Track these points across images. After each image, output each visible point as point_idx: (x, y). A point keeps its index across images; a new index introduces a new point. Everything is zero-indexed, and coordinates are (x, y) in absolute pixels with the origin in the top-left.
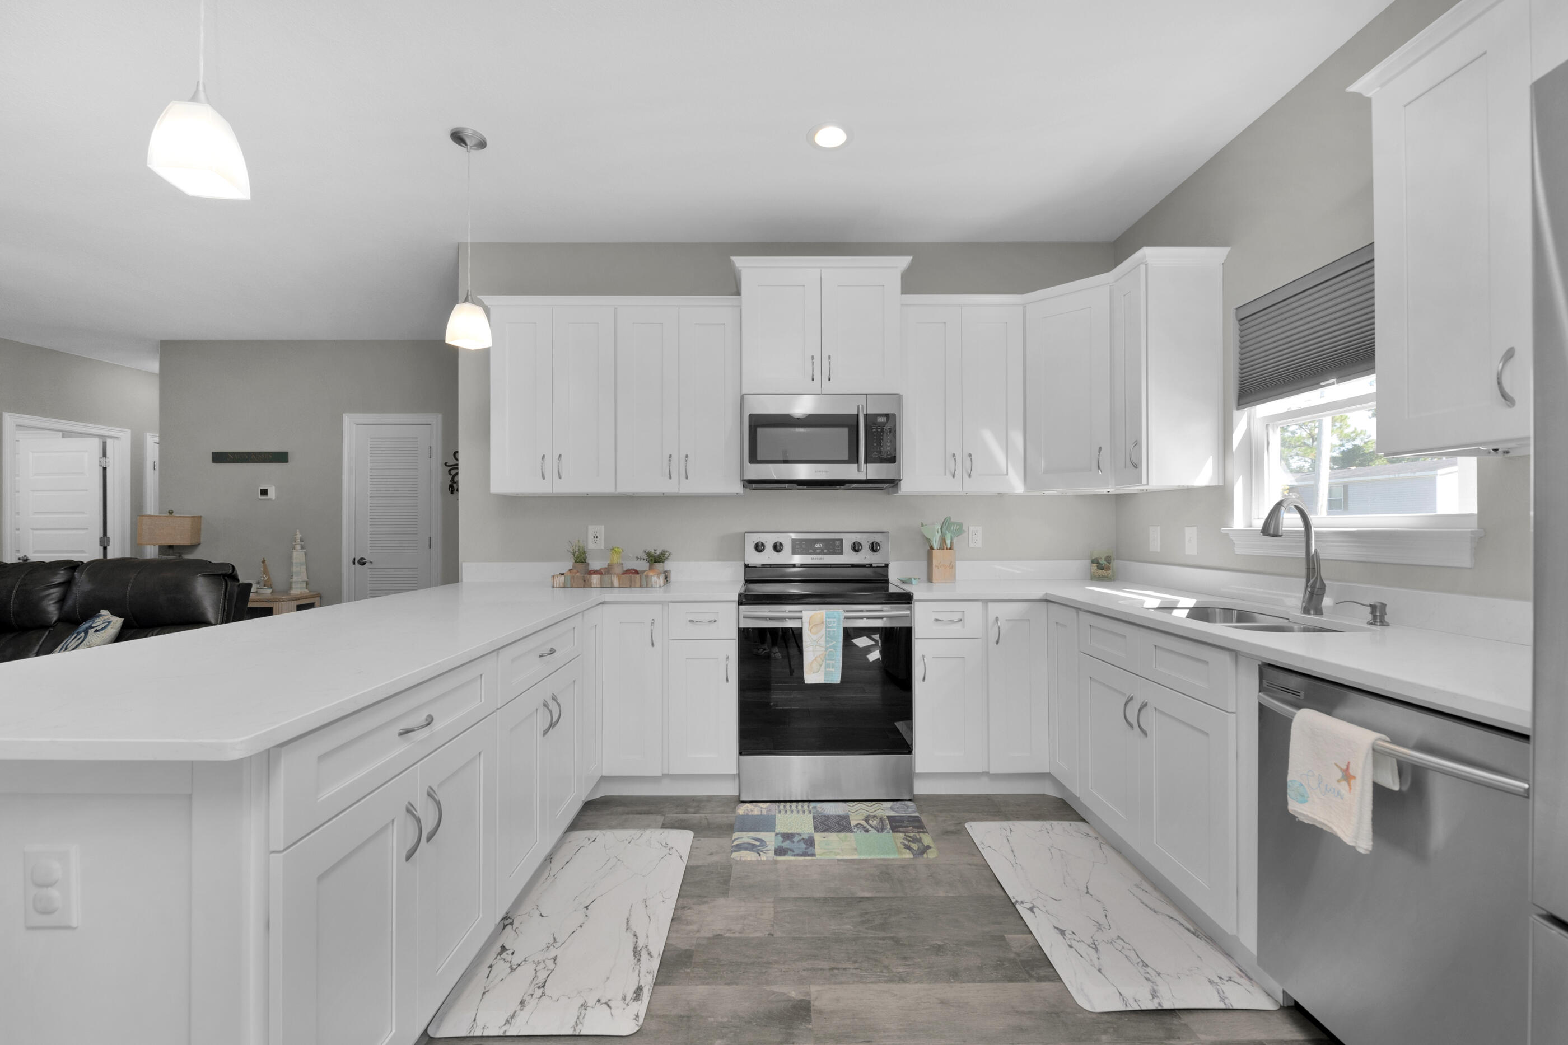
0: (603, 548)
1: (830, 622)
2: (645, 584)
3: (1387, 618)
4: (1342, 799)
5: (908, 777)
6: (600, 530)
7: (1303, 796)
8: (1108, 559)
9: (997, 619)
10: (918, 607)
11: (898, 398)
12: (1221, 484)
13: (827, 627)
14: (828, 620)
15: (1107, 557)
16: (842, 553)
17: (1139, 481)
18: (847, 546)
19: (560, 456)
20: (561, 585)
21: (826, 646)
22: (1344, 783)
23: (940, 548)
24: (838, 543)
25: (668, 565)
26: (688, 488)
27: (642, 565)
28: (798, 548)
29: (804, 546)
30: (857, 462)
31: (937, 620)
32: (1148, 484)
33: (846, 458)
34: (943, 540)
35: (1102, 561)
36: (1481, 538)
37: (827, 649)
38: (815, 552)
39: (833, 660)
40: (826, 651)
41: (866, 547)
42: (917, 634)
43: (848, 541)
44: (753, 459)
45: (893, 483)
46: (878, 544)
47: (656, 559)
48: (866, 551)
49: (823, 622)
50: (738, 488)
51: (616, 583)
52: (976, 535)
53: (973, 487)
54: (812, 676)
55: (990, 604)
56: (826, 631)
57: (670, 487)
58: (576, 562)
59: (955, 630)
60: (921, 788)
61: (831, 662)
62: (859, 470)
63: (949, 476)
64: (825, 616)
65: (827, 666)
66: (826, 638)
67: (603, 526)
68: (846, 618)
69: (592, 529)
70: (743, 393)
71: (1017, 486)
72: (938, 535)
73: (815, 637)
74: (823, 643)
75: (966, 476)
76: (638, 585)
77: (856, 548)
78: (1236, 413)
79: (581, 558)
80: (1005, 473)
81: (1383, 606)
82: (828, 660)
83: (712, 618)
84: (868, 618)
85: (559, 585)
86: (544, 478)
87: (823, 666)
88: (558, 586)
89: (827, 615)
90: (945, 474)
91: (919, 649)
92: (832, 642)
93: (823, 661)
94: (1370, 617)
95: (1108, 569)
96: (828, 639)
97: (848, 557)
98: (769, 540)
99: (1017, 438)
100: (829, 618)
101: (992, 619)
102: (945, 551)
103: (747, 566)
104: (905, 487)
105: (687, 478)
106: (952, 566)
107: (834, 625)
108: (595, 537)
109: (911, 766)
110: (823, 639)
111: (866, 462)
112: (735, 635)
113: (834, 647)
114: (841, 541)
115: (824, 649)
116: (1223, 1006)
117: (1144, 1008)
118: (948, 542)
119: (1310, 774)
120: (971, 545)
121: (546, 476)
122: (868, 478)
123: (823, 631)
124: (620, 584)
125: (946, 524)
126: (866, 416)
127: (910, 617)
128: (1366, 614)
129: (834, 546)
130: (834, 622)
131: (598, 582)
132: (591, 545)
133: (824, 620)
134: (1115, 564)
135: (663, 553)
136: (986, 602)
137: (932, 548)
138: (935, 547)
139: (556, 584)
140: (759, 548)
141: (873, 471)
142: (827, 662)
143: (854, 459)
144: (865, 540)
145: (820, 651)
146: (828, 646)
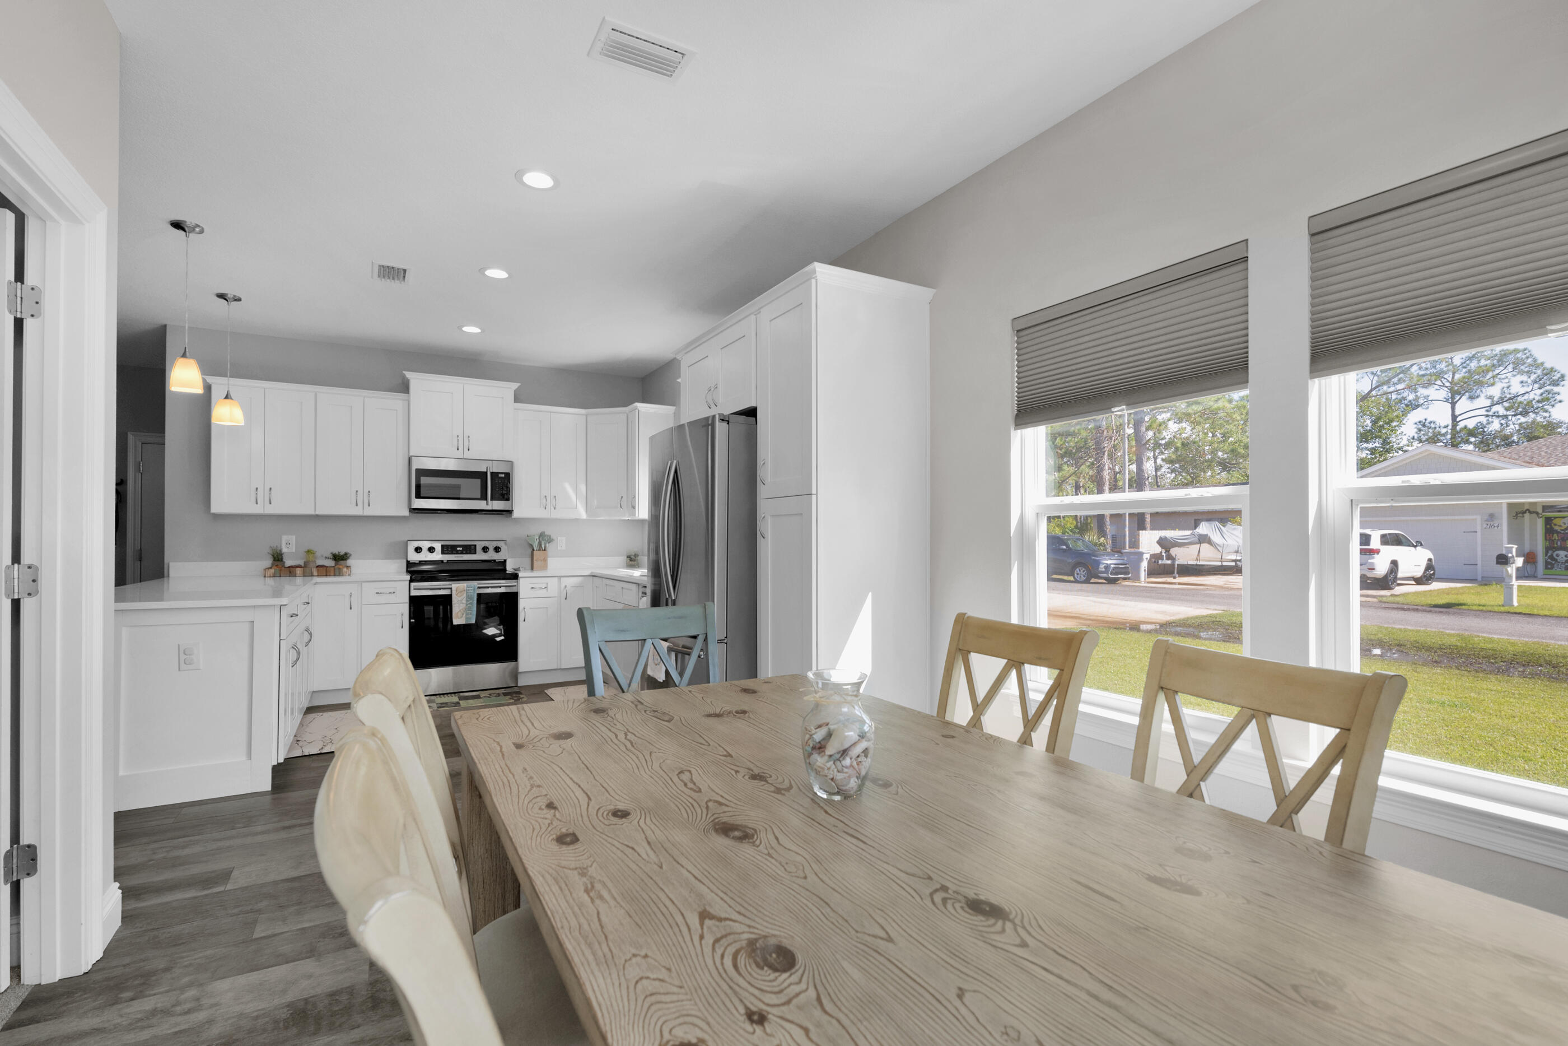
0: (294, 551)
1: (469, 591)
2: (338, 574)
5: (515, 675)
6: (293, 539)
8: (636, 555)
9: (566, 587)
10: (521, 581)
11: (511, 463)
13: (467, 593)
14: (468, 589)
16: (475, 553)
18: (479, 549)
19: (270, 489)
21: (466, 604)
23: (539, 550)
24: (473, 547)
25: (349, 562)
26: (368, 512)
28: (445, 551)
29: (449, 549)
30: (486, 499)
31: (533, 588)
32: (638, 516)
33: (479, 497)
34: (540, 544)
35: (632, 557)
38: (457, 552)
39: (471, 611)
41: (491, 549)
42: (521, 595)
43: (479, 547)
44: (418, 496)
45: (509, 512)
46: (499, 548)
47: (340, 558)
48: (491, 552)
49: (465, 591)
50: (406, 513)
52: (561, 543)
53: (556, 515)
54: (458, 620)
55: (562, 578)
56: (467, 595)
57: (357, 511)
58: (274, 560)
59: (542, 593)
60: (523, 682)
61: (469, 611)
62: (487, 504)
63: (543, 509)
64: (466, 587)
65: (467, 614)
67: (294, 537)
68: (479, 588)
69: (285, 538)
70: (411, 454)
71: (584, 515)
72: (537, 542)
73: (460, 599)
75: (552, 508)
76: (332, 574)
77: (485, 549)
79: (278, 558)
80: (576, 506)
83: (392, 591)
84: (492, 587)
86: (257, 503)
87: (464, 615)
90: (540, 508)
91: (522, 604)
92: (470, 601)
93: (464, 611)
95: (635, 561)
96: (468, 600)
97: (480, 556)
98: (425, 545)
99: (583, 488)
101: (563, 586)
102: (542, 551)
103: (408, 562)
104: (516, 514)
105: (369, 505)
106: (545, 560)
107: (472, 592)
108: (288, 544)
109: (517, 668)
110: (465, 600)
111: (492, 500)
112: (407, 600)
113: (471, 603)
114: (475, 546)
115: (465, 606)
118: (543, 546)
120: (559, 548)
121: (259, 502)
122: (493, 509)
123: (465, 595)
124: (319, 574)
125: (542, 535)
126: (492, 473)
127: (517, 586)
129: (470, 549)
130: (472, 590)
132: (285, 550)
133: (465, 589)
135: (346, 554)
136: (560, 577)
137: (533, 550)
138: (535, 549)
140: (418, 550)
141: (498, 505)
142: (467, 611)
143: (484, 497)
144: (491, 546)
145: (463, 606)
146: (468, 604)
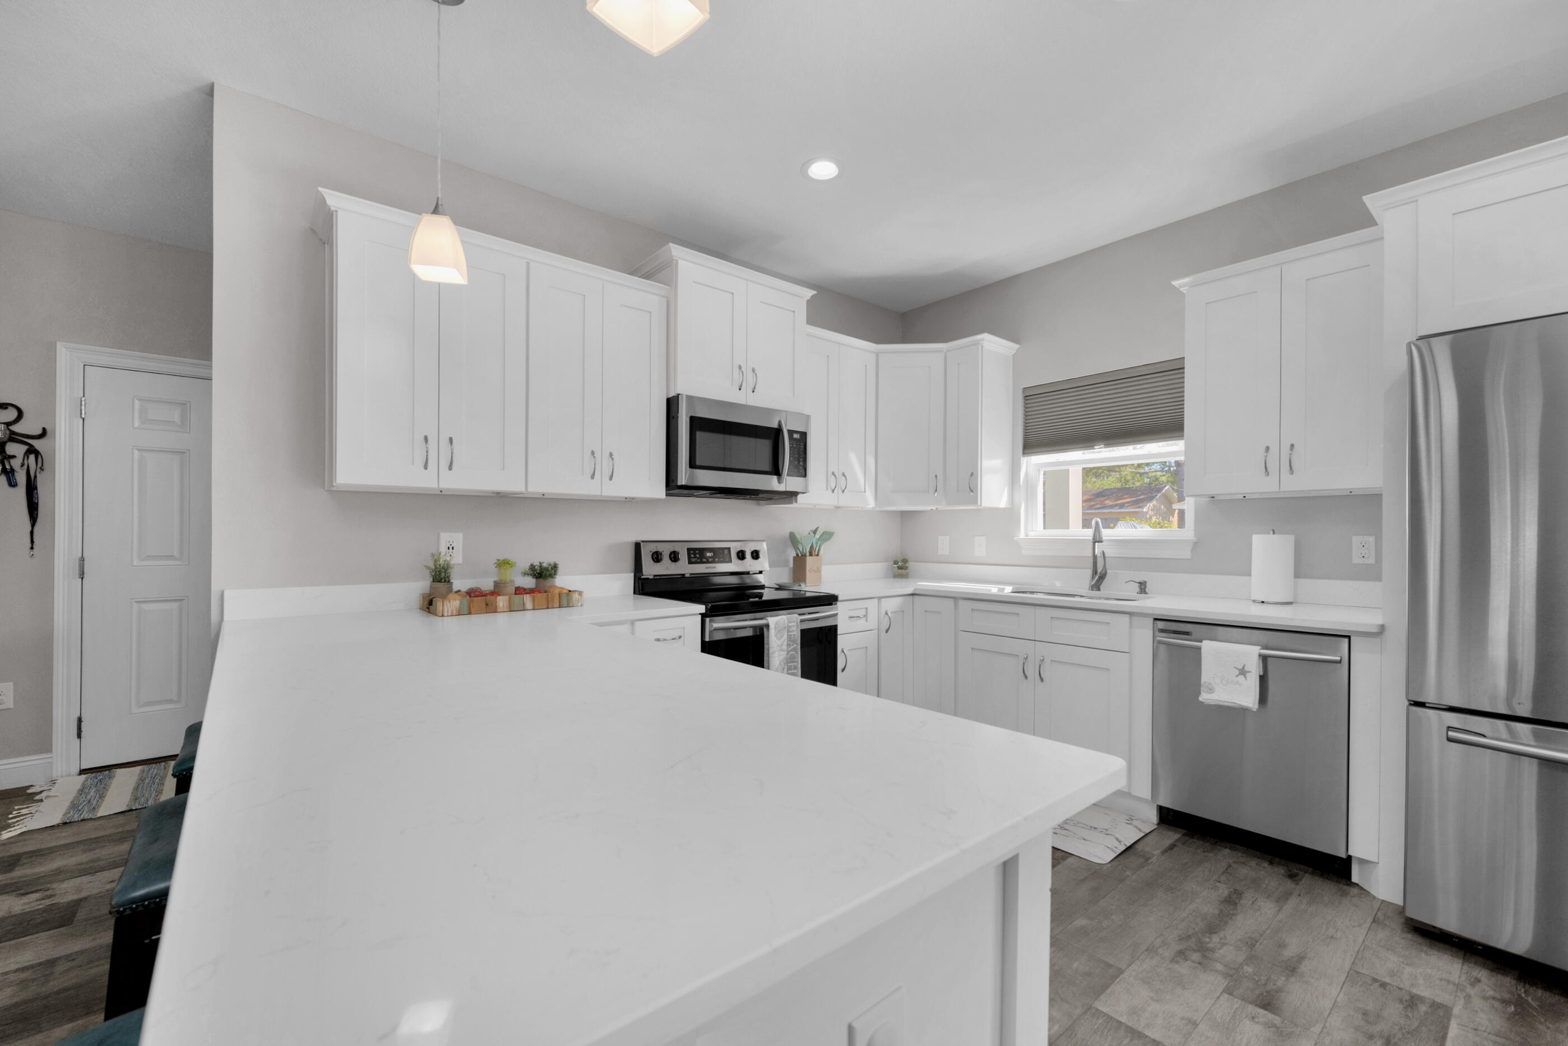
1: (790, 627)
3: (1147, 590)
4: (1240, 685)
6: (457, 539)
7: (1211, 690)
9: (886, 613)
10: (840, 606)
11: (808, 418)
12: (1011, 507)
13: (789, 631)
14: (789, 624)
15: (906, 559)
16: (730, 561)
17: (975, 501)
18: (733, 554)
19: (450, 439)
20: (454, 612)
21: (787, 649)
22: (1242, 677)
23: (811, 555)
24: (726, 551)
25: (561, 582)
26: (610, 489)
27: (529, 582)
28: (692, 558)
29: (698, 556)
30: (779, 474)
31: (851, 617)
32: (981, 505)
33: (769, 469)
35: (900, 563)
36: (1195, 543)
37: (788, 652)
38: (708, 561)
39: (795, 662)
40: (787, 654)
41: (748, 555)
42: (839, 630)
43: (736, 549)
44: (692, 464)
46: (758, 552)
48: (748, 559)
49: (785, 628)
50: (661, 493)
51: (529, 605)
53: (843, 501)
55: (882, 601)
56: (788, 635)
57: (593, 487)
58: (433, 581)
59: (862, 624)
61: (793, 664)
63: (830, 491)
64: (786, 621)
65: (789, 668)
66: (787, 642)
68: (802, 621)
69: (446, 537)
70: (678, 392)
71: (870, 502)
72: (810, 543)
74: (785, 647)
75: (840, 492)
77: (740, 555)
78: (1022, 458)
79: (441, 576)
80: (863, 490)
81: (1145, 582)
82: (790, 663)
83: (676, 634)
85: (452, 612)
86: (426, 468)
88: (450, 614)
89: (788, 620)
90: (827, 489)
91: (843, 642)
92: (793, 645)
93: (785, 665)
94: (1138, 589)
95: (906, 568)
96: (789, 642)
97: (735, 566)
98: (665, 549)
100: (790, 622)
101: (883, 612)
102: (814, 557)
104: (804, 498)
105: (611, 481)
106: (819, 571)
107: (794, 629)
108: (451, 548)
110: (785, 643)
111: (787, 475)
114: (729, 549)
115: (785, 653)
116: (1143, 834)
117: (1122, 850)
118: (817, 549)
119: (1215, 676)
121: (429, 464)
122: (787, 490)
123: (785, 636)
124: (534, 605)
125: (816, 534)
126: (790, 431)
127: (836, 615)
128: (1136, 587)
129: (723, 555)
130: (794, 626)
131: (506, 604)
133: (786, 626)
134: (910, 564)
135: (553, 566)
136: (880, 598)
138: (807, 554)
139: (448, 611)
140: (656, 557)
141: (792, 483)
142: (789, 664)
143: (775, 470)
144: (751, 548)
145: (783, 655)
146: (790, 649)
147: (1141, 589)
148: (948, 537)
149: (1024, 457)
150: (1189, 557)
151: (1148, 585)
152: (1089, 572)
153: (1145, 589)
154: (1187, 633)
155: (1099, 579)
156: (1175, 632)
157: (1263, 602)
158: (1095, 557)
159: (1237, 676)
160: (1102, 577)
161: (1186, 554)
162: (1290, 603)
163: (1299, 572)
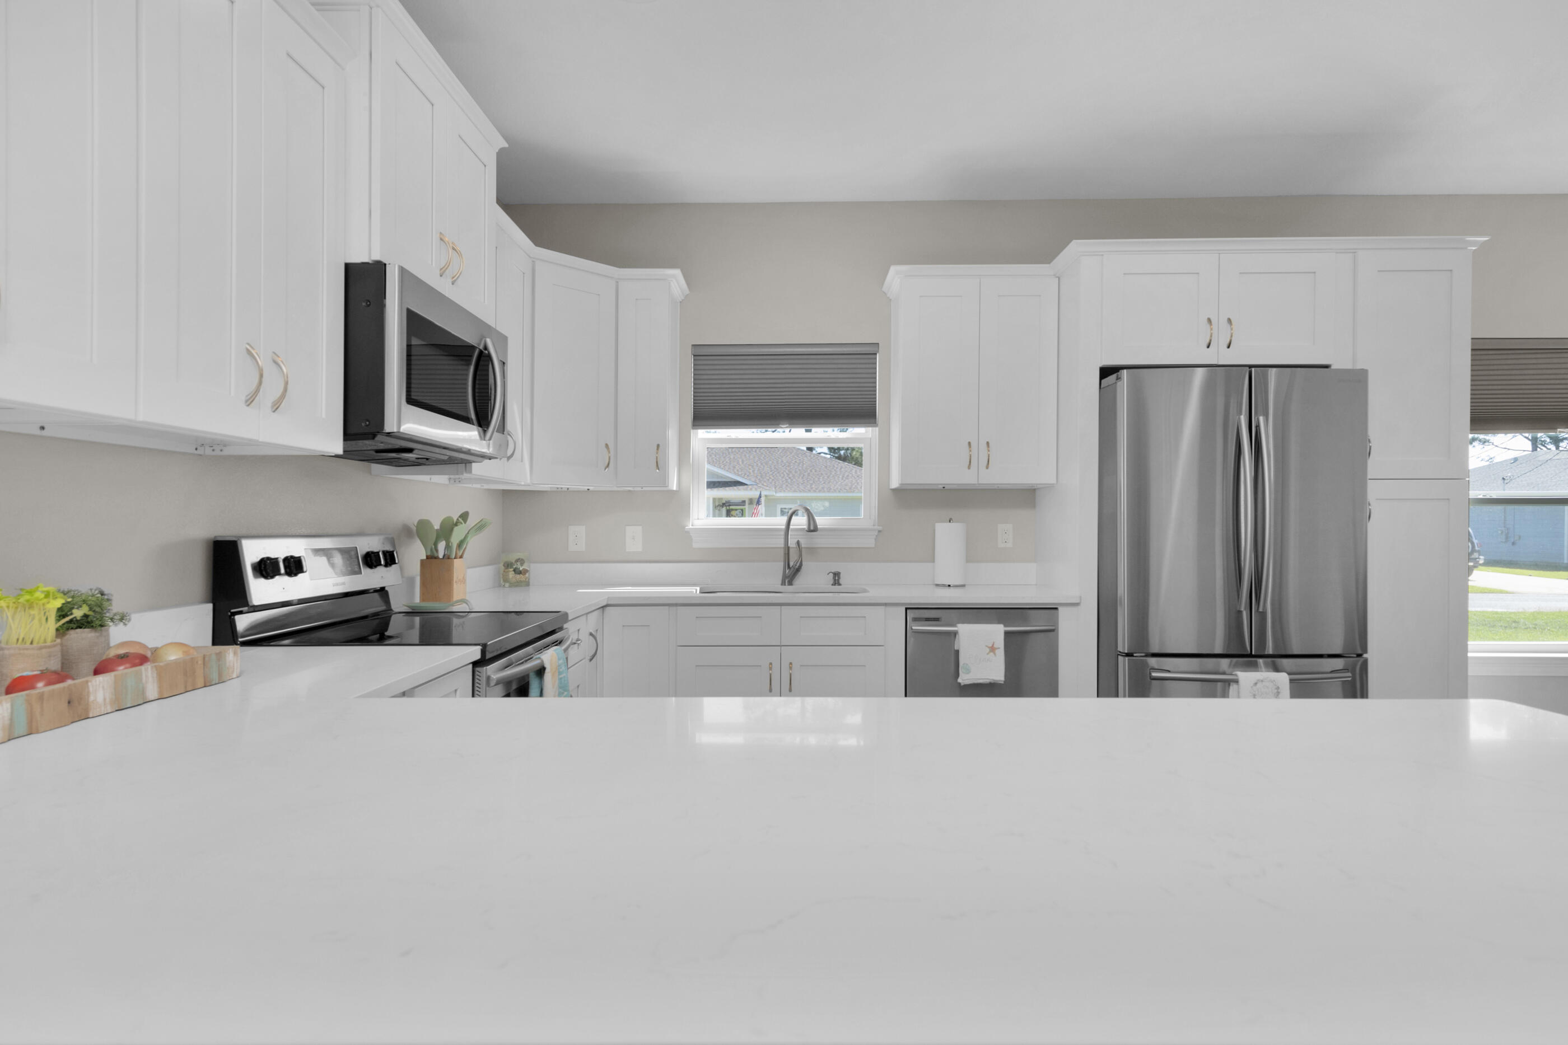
4: (988, 661)
7: (968, 670)
8: (521, 562)
17: (664, 483)
22: (992, 654)
24: (354, 554)
36: (880, 531)
41: (381, 559)
48: (381, 566)
78: (691, 431)
81: (838, 573)
94: (832, 581)
97: (366, 578)
119: (971, 656)
128: (830, 579)
140: (267, 569)
147: (835, 580)
148: (584, 527)
149: (693, 429)
150: (873, 546)
151: (841, 575)
152: (781, 565)
153: (838, 580)
154: (937, 619)
155: (791, 574)
156: (928, 619)
157: (949, 586)
158: (787, 549)
159: (988, 654)
160: (798, 570)
161: (870, 542)
162: (963, 586)
163: (970, 558)
